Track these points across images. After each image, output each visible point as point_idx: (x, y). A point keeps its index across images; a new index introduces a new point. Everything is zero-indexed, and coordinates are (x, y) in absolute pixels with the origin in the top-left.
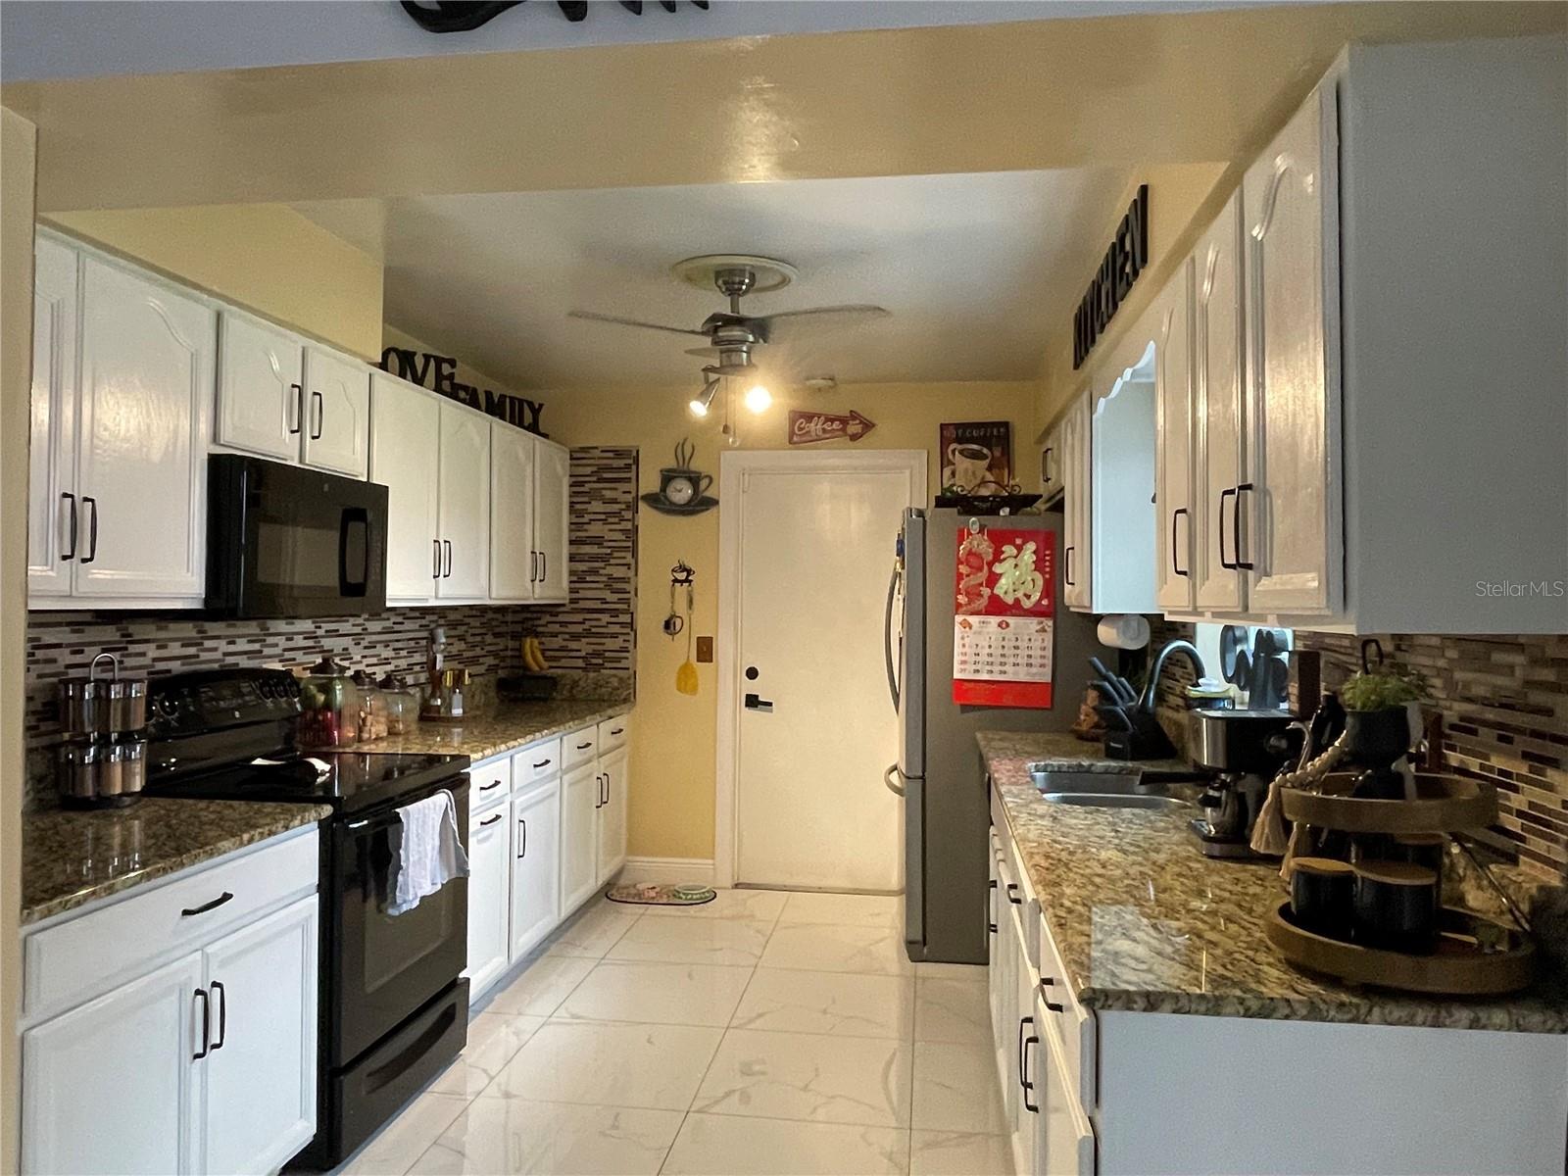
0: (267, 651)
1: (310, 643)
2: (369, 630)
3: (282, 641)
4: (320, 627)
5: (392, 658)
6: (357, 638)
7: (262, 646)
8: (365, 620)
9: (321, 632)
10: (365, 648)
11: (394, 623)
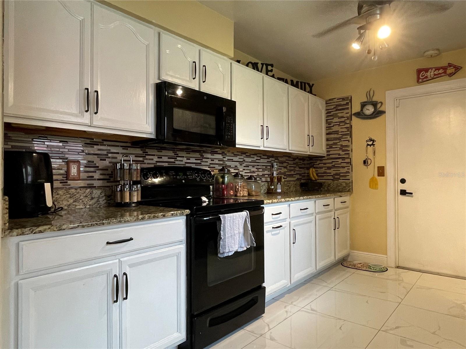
0: (203, 163)
1: (221, 162)
2: (246, 161)
3: (210, 161)
4: (225, 158)
5: (256, 171)
6: (241, 163)
7: (201, 162)
8: (244, 157)
9: (225, 159)
10: (244, 167)
11: (256, 159)
